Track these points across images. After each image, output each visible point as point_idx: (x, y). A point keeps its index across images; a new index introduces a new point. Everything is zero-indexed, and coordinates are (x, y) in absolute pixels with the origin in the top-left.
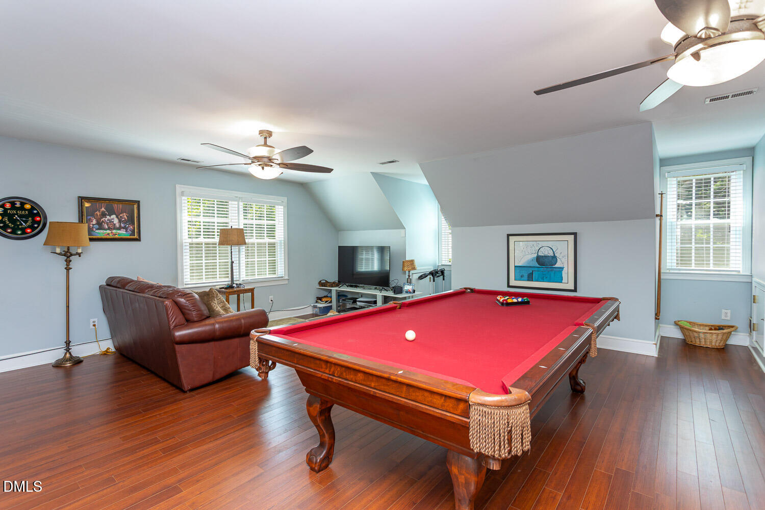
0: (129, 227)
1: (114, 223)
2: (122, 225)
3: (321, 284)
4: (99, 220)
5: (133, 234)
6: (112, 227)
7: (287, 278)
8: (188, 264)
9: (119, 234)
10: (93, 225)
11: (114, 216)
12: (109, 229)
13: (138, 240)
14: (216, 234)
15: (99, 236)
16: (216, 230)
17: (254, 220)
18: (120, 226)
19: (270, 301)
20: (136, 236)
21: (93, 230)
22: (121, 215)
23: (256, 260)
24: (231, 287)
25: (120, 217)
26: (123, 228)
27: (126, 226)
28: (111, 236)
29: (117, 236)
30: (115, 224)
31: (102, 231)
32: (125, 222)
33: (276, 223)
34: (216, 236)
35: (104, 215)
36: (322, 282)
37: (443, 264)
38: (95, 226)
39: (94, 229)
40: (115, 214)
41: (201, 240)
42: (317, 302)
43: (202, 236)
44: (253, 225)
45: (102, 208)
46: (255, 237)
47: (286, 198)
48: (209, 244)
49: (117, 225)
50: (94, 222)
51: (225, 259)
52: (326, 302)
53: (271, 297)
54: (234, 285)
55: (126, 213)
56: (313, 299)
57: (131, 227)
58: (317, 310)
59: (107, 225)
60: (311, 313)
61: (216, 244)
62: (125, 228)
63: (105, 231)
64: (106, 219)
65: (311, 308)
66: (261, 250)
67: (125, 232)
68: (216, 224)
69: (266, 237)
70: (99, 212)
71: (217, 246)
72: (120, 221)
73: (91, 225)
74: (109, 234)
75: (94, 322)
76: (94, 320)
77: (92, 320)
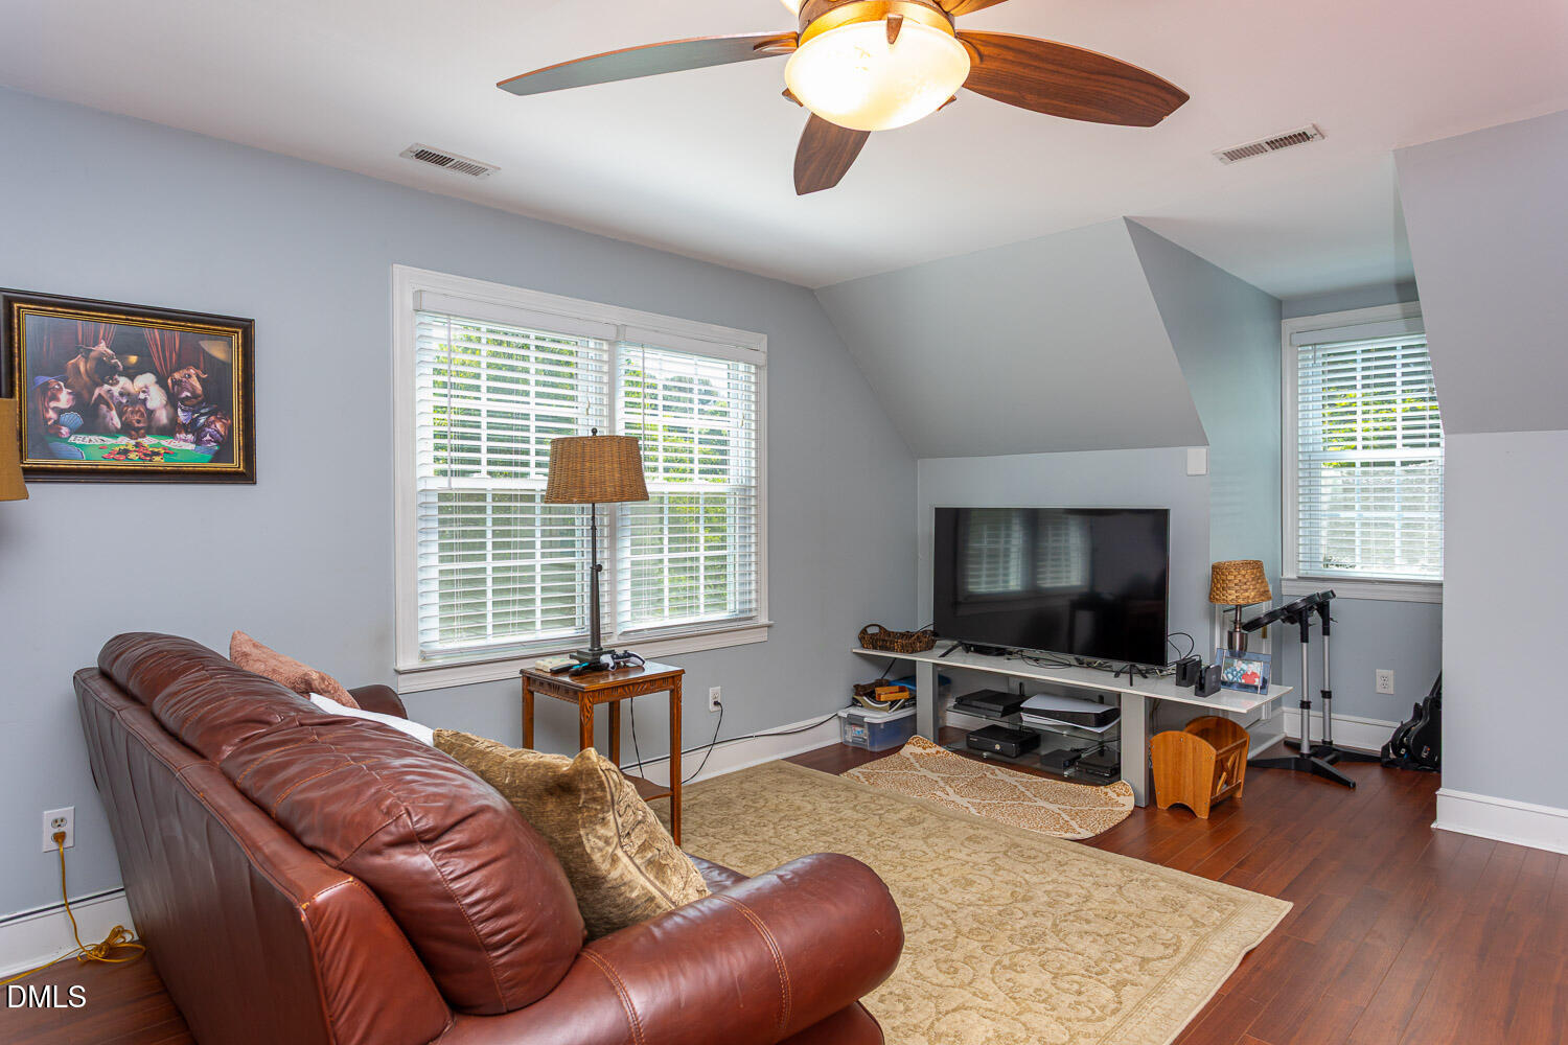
0: (208, 424)
1: (150, 405)
2: (182, 416)
3: (865, 638)
4: (85, 394)
5: (224, 453)
6: (138, 422)
8: (434, 573)
9: (168, 452)
10: (60, 412)
11: (147, 379)
12: (127, 429)
13: (247, 476)
14: (533, 459)
15: (84, 462)
16: (533, 447)
17: (660, 412)
18: (174, 419)
19: (711, 707)
20: (236, 464)
21: (58, 434)
22: (177, 376)
24: (594, 668)
25: (176, 383)
26: (186, 428)
27: (195, 421)
28: (134, 461)
29: (158, 462)
30: (151, 412)
31: (96, 440)
32: (194, 404)
33: (728, 423)
34: (532, 470)
35: (105, 372)
36: (871, 631)
37: (1302, 573)
38: (65, 417)
39: (64, 430)
40: (154, 372)
41: (481, 482)
42: (855, 703)
43: (484, 468)
45: (96, 343)
46: (661, 474)
47: (765, 337)
48: (511, 498)
49: (163, 417)
50: (64, 399)
51: (563, 554)
52: (893, 703)
53: (714, 692)
54: (606, 659)
55: (197, 367)
56: (844, 693)
57: (219, 425)
58: (863, 733)
59: (120, 415)
60: (838, 740)
61: (531, 498)
62: (193, 428)
63: (109, 441)
64: (116, 390)
65: (835, 724)
67: (192, 447)
68: (533, 424)
69: (696, 475)
70: (86, 358)
71: (538, 504)
72: (173, 400)
73: (52, 414)
74: (126, 452)
75: (58, 822)
76: (57, 813)
77: (50, 815)
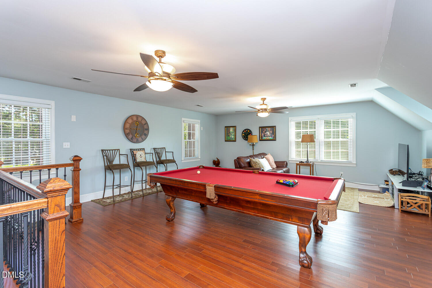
7: (355, 163)
11: (268, 132)
13: (275, 140)
23: (332, 150)
25: (270, 132)
33: (349, 129)
44: (331, 131)
46: (332, 138)
50: (263, 134)
57: (273, 136)
62: (271, 136)
66: (335, 145)
69: (340, 138)
